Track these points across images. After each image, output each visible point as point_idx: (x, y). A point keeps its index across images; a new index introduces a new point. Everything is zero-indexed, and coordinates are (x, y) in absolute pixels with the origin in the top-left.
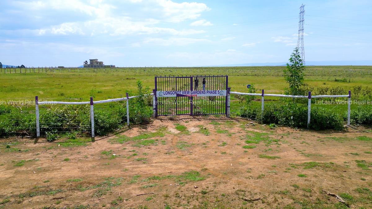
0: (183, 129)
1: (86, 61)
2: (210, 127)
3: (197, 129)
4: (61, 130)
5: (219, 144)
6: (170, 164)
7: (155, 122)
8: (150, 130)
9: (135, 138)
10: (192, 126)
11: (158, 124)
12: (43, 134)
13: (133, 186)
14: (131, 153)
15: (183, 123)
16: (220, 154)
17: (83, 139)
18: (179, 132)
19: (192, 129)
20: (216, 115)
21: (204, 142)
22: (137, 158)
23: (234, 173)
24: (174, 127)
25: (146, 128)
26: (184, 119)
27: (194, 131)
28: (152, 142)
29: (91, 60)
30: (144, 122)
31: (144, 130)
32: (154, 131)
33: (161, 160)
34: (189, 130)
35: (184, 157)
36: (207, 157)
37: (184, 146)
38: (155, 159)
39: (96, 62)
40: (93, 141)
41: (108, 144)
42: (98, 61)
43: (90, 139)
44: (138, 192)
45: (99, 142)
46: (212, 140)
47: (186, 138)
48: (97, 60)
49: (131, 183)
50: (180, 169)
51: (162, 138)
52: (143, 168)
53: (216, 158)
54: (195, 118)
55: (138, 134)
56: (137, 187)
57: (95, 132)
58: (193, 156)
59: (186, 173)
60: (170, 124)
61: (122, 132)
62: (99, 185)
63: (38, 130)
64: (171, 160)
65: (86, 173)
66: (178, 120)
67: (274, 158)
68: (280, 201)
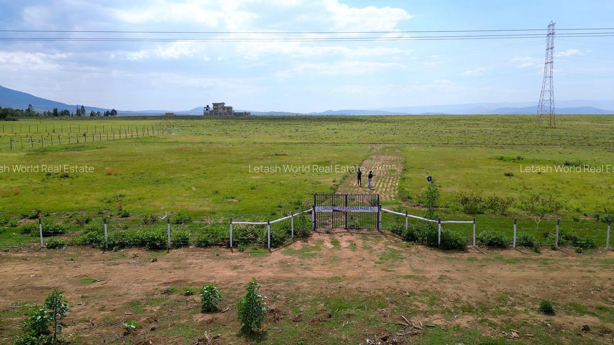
0: (336, 243)
1: (208, 106)
2: (359, 243)
3: (348, 244)
4: (247, 242)
5: (359, 259)
6: (324, 272)
7: (313, 235)
8: (310, 243)
9: (299, 251)
10: (345, 240)
11: (316, 238)
12: (235, 244)
13: (304, 282)
14: (300, 263)
15: (337, 237)
16: (357, 267)
17: (262, 250)
18: (333, 246)
19: (344, 244)
20: (369, 229)
21: (350, 257)
22: (303, 266)
23: (360, 279)
24: (329, 241)
25: (307, 242)
26: (339, 232)
27: (345, 246)
28: (312, 255)
29: (214, 105)
30: (305, 236)
31: (306, 243)
32: (314, 245)
33: (319, 269)
34: (342, 245)
35: (333, 268)
36: (348, 269)
37: (335, 260)
38: (315, 268)
39: (222, 107)
40: (271, 252)
41: (282, 256)
42: (225, 106)
43: (267, 250)
44: (307, 285)
45: (275, 253)
46: (356, 256)
47: (337, 253)
48: (224, 104)
49: (303, 281)
50: (330, 275)
51: (319, 252)
52: (308, 273)
53: (354, 269)
54: (348, 232)
55: (301, 247)
56: (306, 283)
57: (271, 245)
58: (339, 268)
59: (333, 277)
60: (326, 238)
61: (289, 244)
62: (287, 281)
63: (231, 242)
64: (325, 269)
65: (277, 275)
66: (333, 233)
67: (390, 271)
68: (376, 293)
